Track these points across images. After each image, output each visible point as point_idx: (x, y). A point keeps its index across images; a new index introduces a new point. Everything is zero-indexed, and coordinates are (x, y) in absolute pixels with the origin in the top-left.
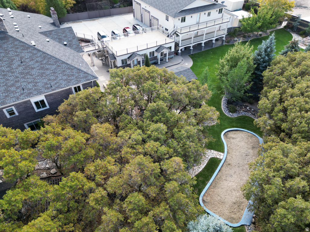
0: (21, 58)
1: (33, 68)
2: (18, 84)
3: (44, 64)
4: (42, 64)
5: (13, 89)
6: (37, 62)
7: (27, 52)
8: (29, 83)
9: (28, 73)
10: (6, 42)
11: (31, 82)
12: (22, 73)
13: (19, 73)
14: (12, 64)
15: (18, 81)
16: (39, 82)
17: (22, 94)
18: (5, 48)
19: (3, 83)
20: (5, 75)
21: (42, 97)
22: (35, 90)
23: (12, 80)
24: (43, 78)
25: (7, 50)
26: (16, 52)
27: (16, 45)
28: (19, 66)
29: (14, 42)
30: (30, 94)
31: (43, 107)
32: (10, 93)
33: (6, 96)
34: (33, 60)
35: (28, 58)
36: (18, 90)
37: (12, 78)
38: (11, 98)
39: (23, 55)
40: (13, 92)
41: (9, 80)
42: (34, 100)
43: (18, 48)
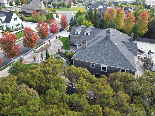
0: (108, 48)
1: (110, 54)
2: (101, 57)
4: (114, 54)
5: (98, 58)
6: (113, 52)
7: (112, 47)
9: (107, 55)
10: (107, 41)
11: (106, 59)
12: (105, 54)
14: (104, 49)
15: (102, 56)
16: (109, 60)
17: (100, 61)
19: (97, 54)
20: (99, 52)
21: (106, 66)
22: (106, 62)
24: (112, 59)
25: (105, 43)
28: (106, 51)
29: (109, 42)
30: (103, 63)
31: (104, 70)
33: (95, 60)
34: (112, 50)
36: (100, 59)
37: (100, 54)
39: (110, 47)
42: (103, 66)
43: (109, 44)
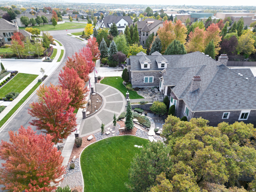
0: (236, 82)
1: (244, 91)
2: (236, 99)
3: (250, 89)
4: (249, 89)
5: (233, 101)
6: (246, 87)
7: (239, 80)
8: (242, 99)
9: (241, 93)
10: (226, 71)
11: (244, 99)
12: (237, 92)
13: (235, 92)
14: (230, 85)
15: (235, 97)
16: (249, 100)
17: (239, 105)
18: (225, 75)
19: (226, 95)
20: (227, 91)
21: (248, 111)
22: (247, 105)
23: (231, 95)
24: (251, 98)
25: (226, 76)
26: (232, 78)
27: (232, 74)
28: (235, 87)
29: (230, 72)
30: (244, 107)
31: (244, 118)
32: (231, 103)
33: (229, 104)
34: (243, 85)
35: (240, 84)
36: (236, 103)
38: (232, 106)
39: (236, 81)
40: (233, 103)
41: (230, 95)
42: (244, 111)
43: (233, 76)
